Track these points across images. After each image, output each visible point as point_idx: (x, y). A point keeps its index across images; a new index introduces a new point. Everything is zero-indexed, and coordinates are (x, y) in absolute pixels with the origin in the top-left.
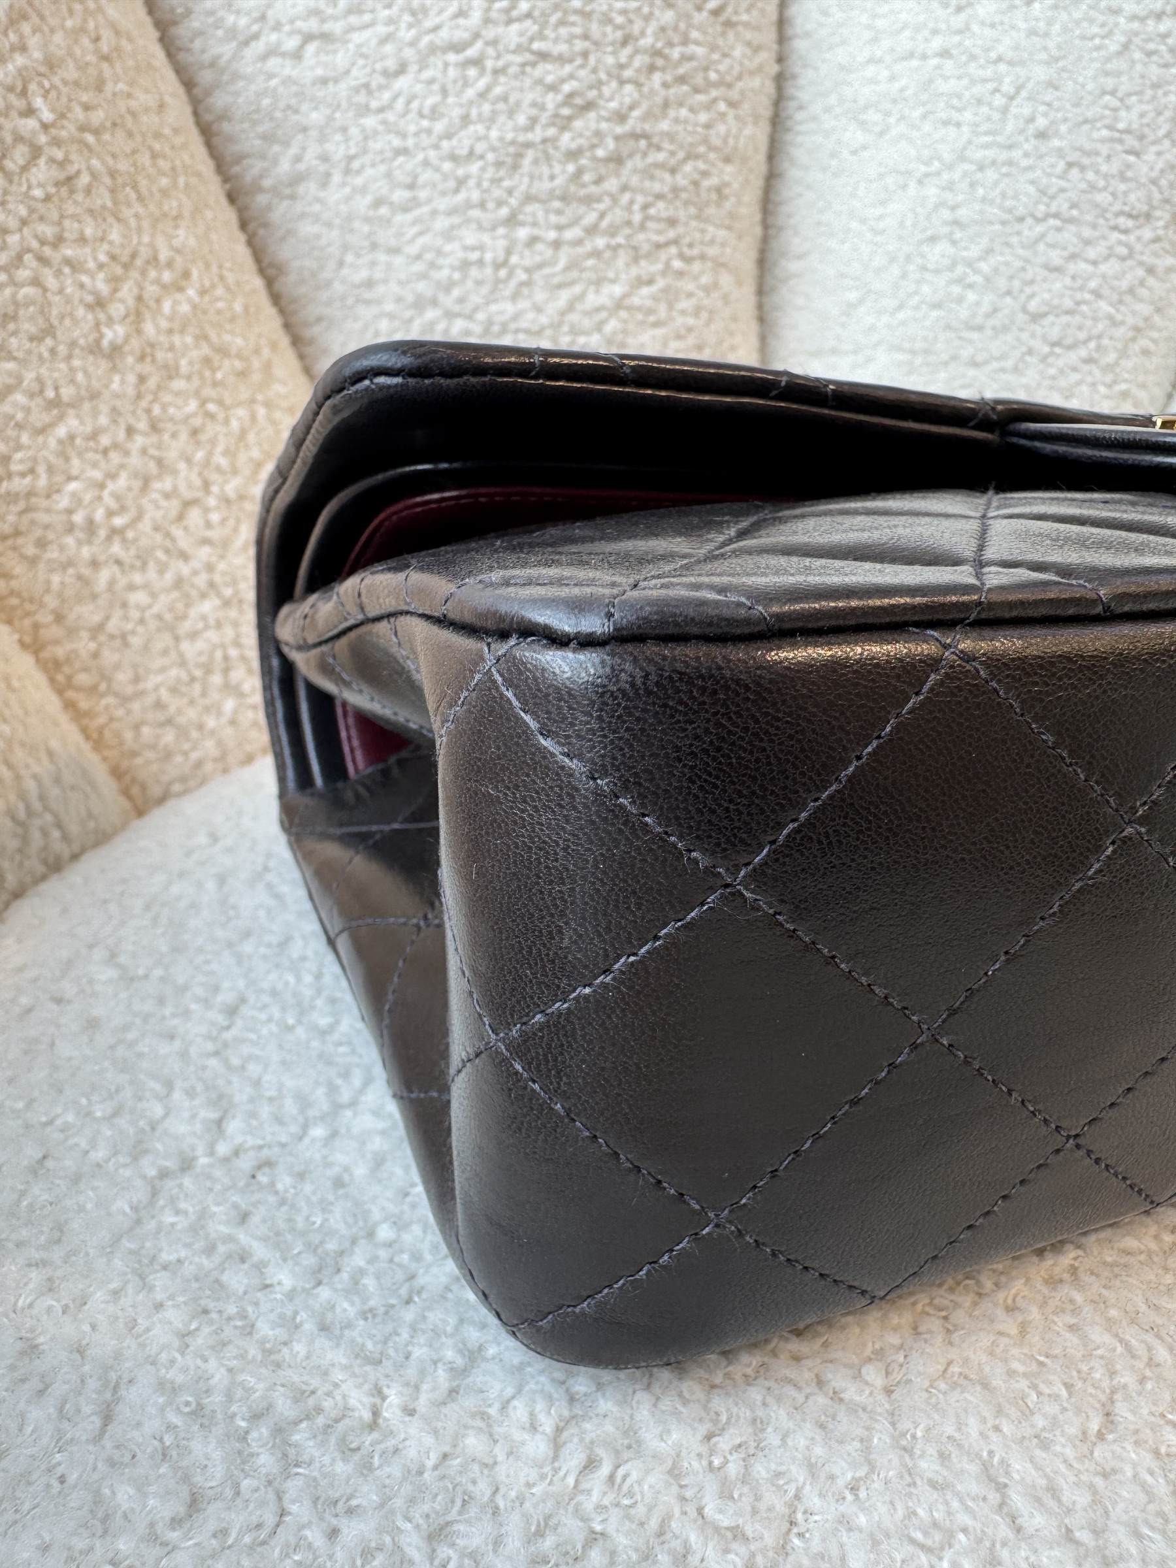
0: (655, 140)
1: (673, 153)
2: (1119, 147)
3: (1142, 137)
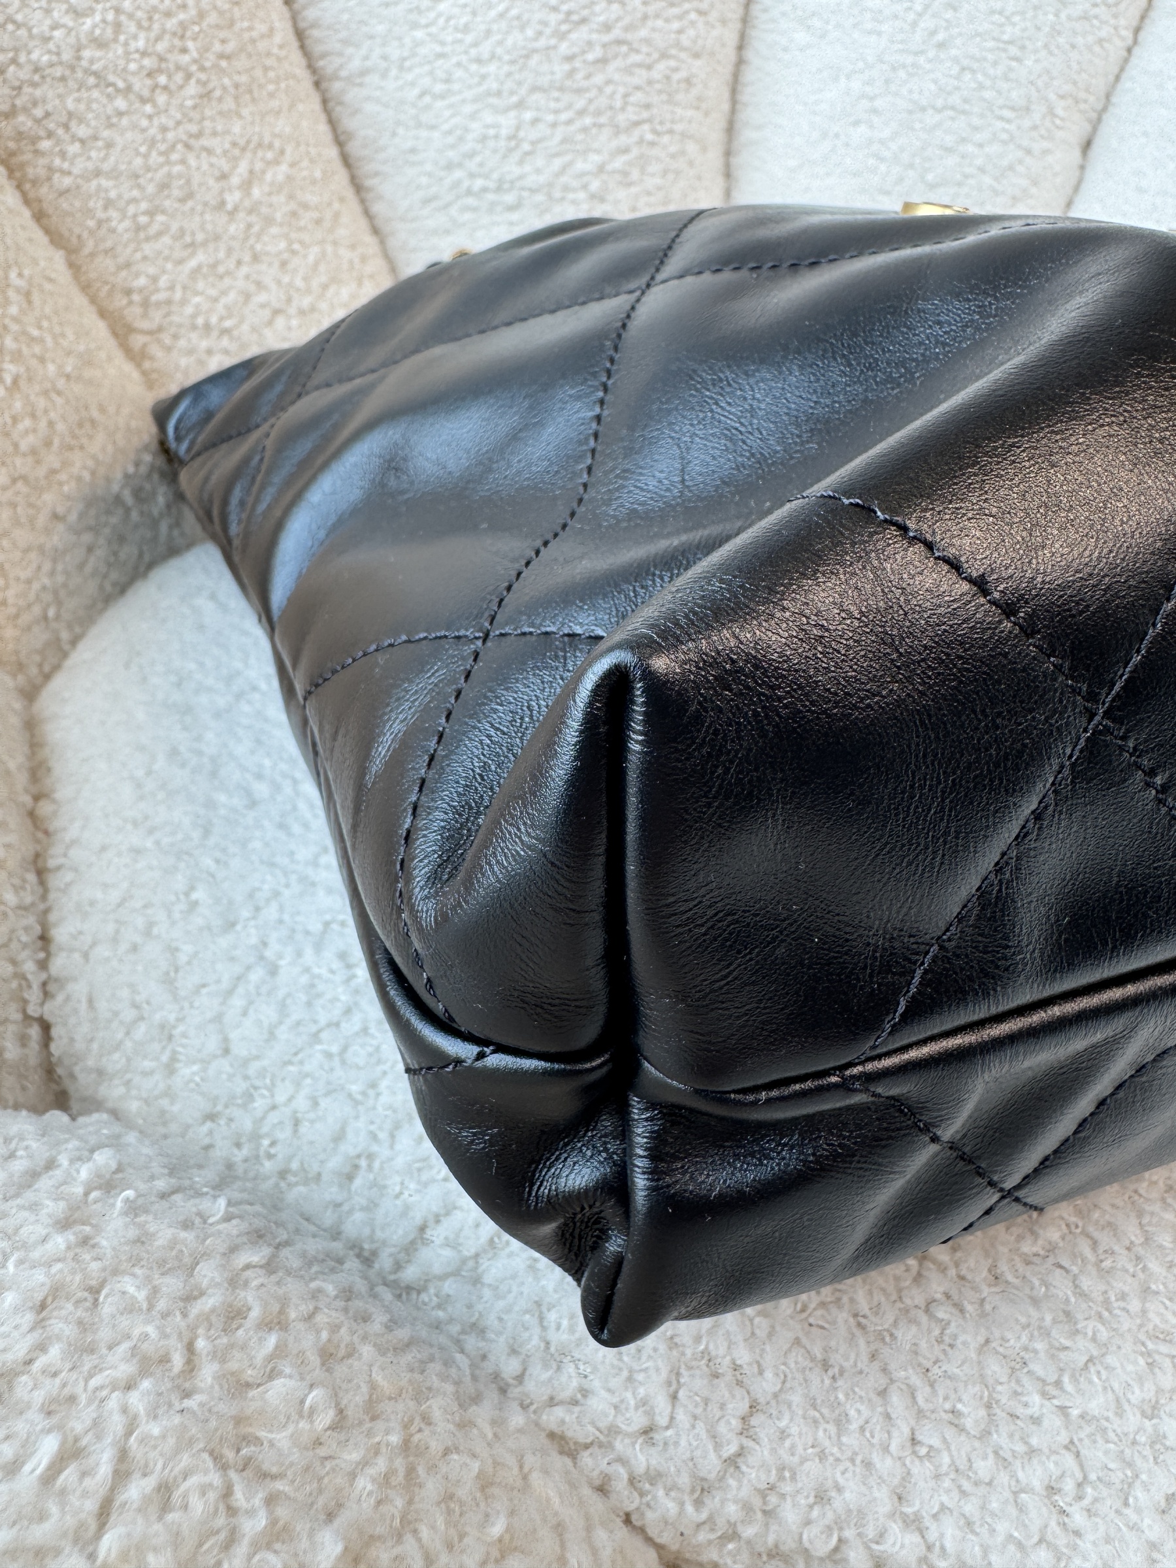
0: (635, 46)
1: (648, 54)
2: (1004, 55)
3: (1023, 48)
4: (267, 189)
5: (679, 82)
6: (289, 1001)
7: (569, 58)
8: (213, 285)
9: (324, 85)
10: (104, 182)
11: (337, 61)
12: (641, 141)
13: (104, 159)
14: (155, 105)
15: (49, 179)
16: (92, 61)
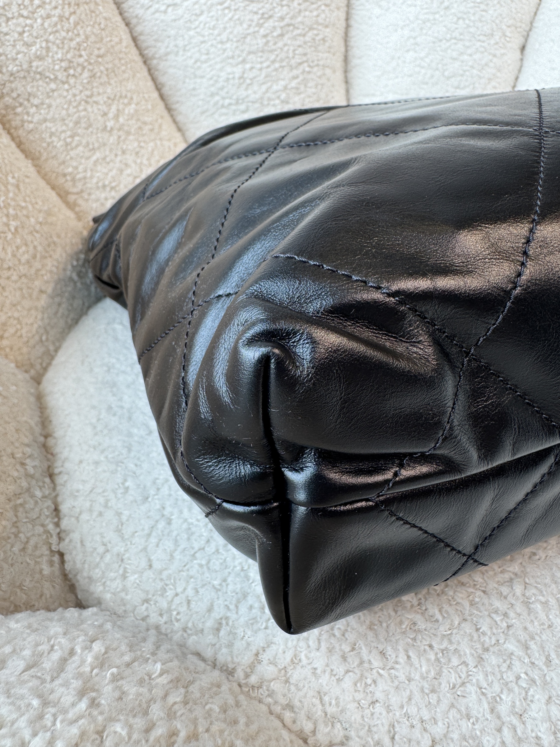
4: (126, 117)
5: (319, 40)
6: (178, 538)
7: (265, 36)
8: (105, 167)
9: (148, 62)
10: (49, 124)
11: (153, 50)
12: (304, 71)
13: (48, 113)
14: (69, 85)
15: (23, 126)
16: (37, 67)
